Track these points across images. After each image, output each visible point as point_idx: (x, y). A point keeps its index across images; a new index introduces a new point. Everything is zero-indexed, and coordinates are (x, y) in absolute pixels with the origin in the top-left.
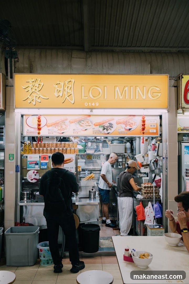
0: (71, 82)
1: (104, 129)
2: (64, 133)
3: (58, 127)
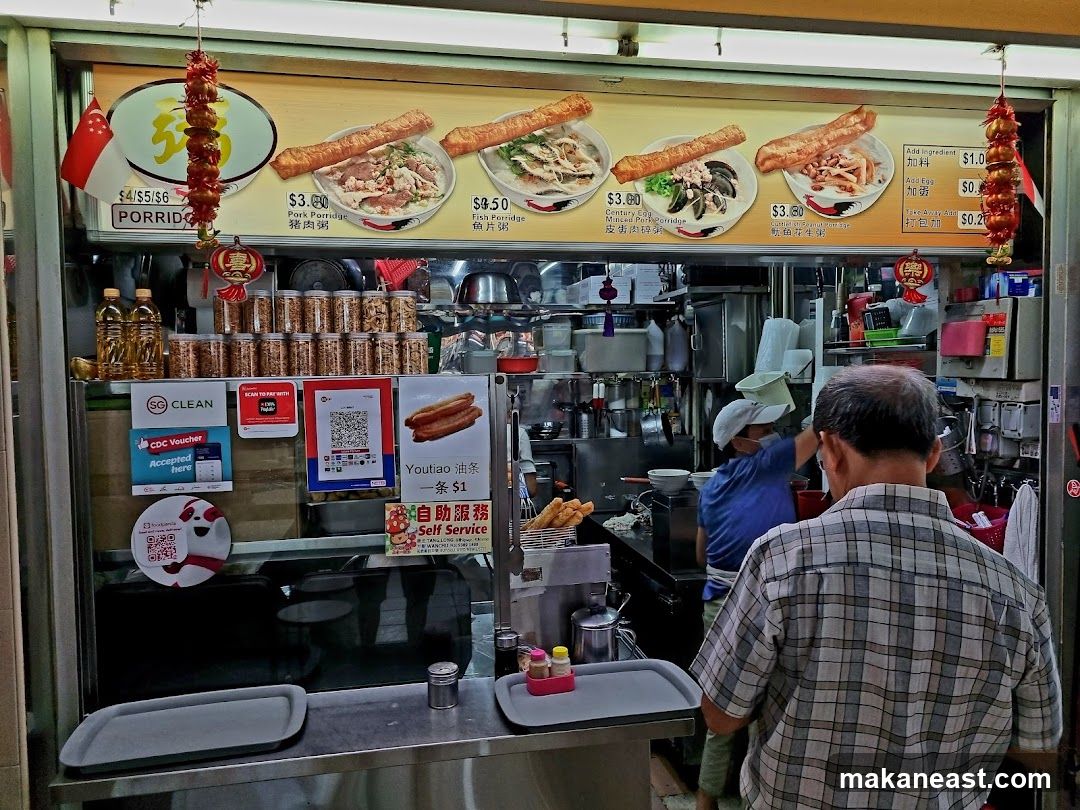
1: (677, 207)
2: (405, 222)
3: (360, 183)
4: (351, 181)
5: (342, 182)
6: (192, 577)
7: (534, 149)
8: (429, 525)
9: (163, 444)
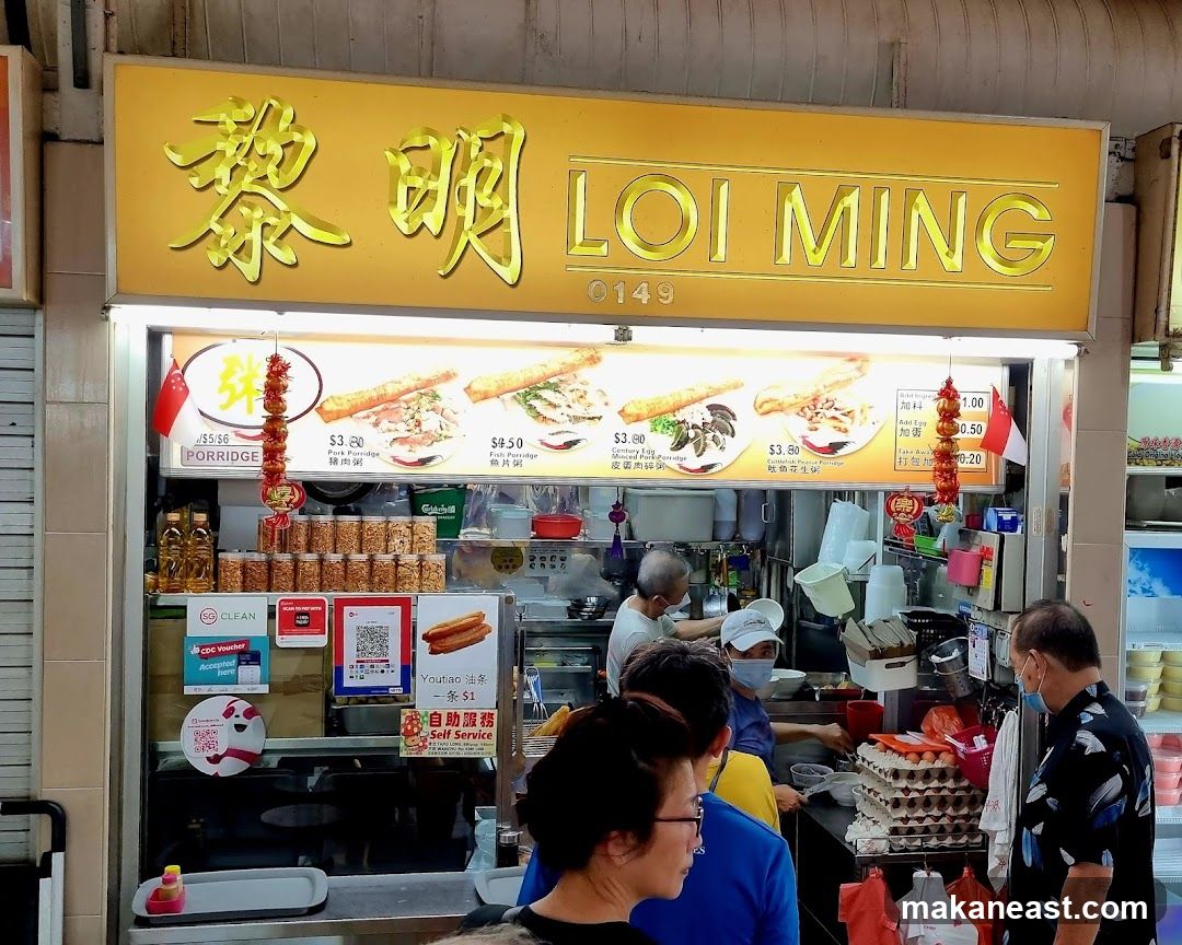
0: (502, 139)
1: (680, 444)
2: (430, 459)
3: (392, 426)
4: (385, 424)
5: (376, 424)
6: (229, 768)
7: (547, 394)
8: (439, 730)
9: (212, 650)
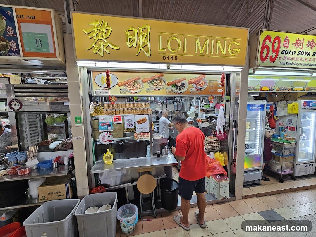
0: (146, 29)
1: (176, 89)
2: (137, 92)
3: (130, 87)
4: (129, 87)
5: (127, 87)
7: (155, 81)
8: (141, 136)
9: (103, 124)
